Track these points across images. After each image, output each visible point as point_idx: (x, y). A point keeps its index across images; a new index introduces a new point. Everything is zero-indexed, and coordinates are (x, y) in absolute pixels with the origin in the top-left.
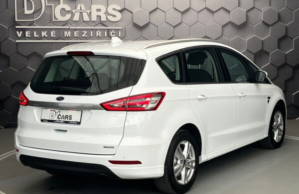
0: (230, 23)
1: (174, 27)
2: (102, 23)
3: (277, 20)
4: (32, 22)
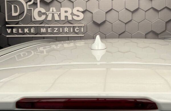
1: (126, 24)
2: (69, 22)
4: (18, 22)
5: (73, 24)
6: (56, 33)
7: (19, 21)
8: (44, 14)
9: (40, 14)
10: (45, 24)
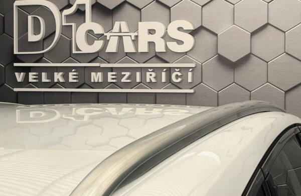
2: (159, 57)
4: (42, 56)
6: (126, 85)
7: (43, 54)
8: (100, 36)
9: (91, 36)
10: (101, 62)
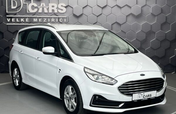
0: (131, 14)
1: (97, 16)
2: (55, 14)
3: (161, 12)
5: (58, 16)
7: (16, 13)
